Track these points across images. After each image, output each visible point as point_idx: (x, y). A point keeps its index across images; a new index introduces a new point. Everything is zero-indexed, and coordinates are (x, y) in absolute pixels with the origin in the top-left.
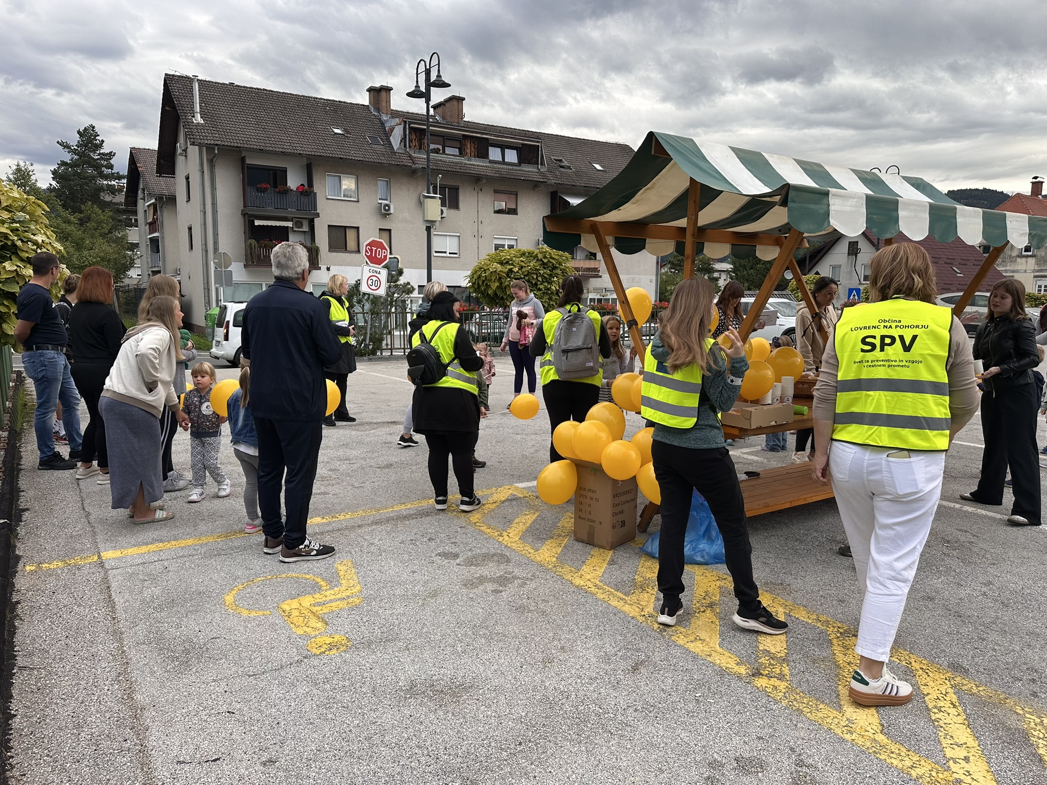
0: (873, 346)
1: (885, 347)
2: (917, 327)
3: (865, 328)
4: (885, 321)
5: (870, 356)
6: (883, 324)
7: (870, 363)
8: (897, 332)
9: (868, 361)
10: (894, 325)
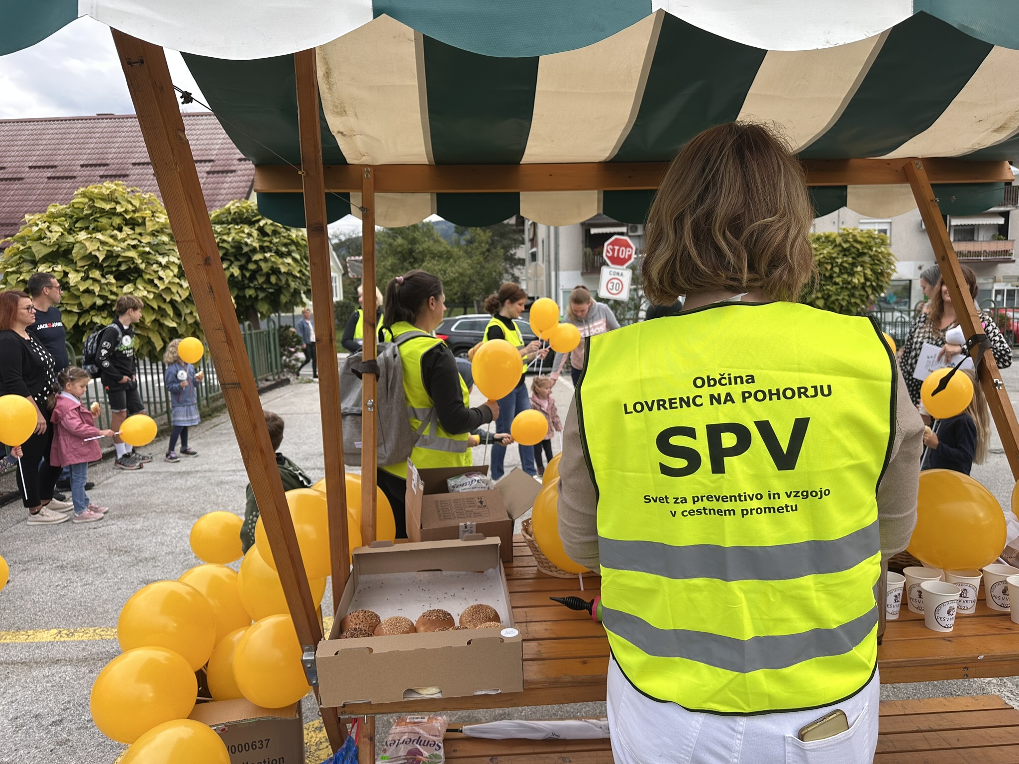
0: (694, 460)
1: (726, 459)
2: (802, 392)
3: (661, 404)
4: (710, 382)
5: (685, 486)
6: (706, 391)
7: (689, 506)
8: (750, 411)
9: (685, 500)
10: (736, 390)
